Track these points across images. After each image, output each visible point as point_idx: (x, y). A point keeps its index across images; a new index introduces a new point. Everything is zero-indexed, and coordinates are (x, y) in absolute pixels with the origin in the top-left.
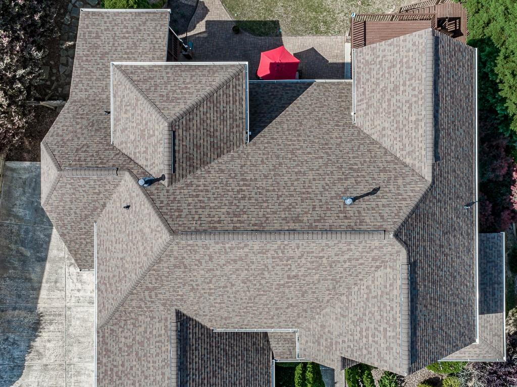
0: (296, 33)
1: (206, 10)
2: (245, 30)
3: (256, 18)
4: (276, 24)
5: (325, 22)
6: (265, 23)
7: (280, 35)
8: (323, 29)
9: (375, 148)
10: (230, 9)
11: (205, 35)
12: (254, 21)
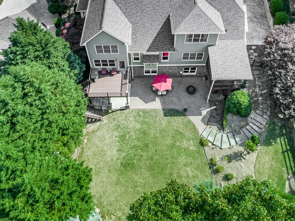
0: (155, 111)
1: (203, 121)
2: (181, 112)
3: (176, 118)
4: (165, 115)
5: (140, 116)
6: (171, 115)
7: (163, 110)
8: (141, 113)
9: (125, 10)
10: (189, 122)
11: (201, 109)
12: (177, 116)
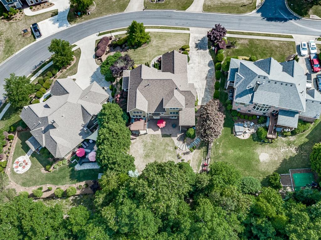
0: (158, 135)
1: (177, 139)
2: (169, 136)
4: (162, 137)
6: (165, 137)
7: (162, 134)
8: (152, 136)
10: (172, 140)
11: (177, 134)
